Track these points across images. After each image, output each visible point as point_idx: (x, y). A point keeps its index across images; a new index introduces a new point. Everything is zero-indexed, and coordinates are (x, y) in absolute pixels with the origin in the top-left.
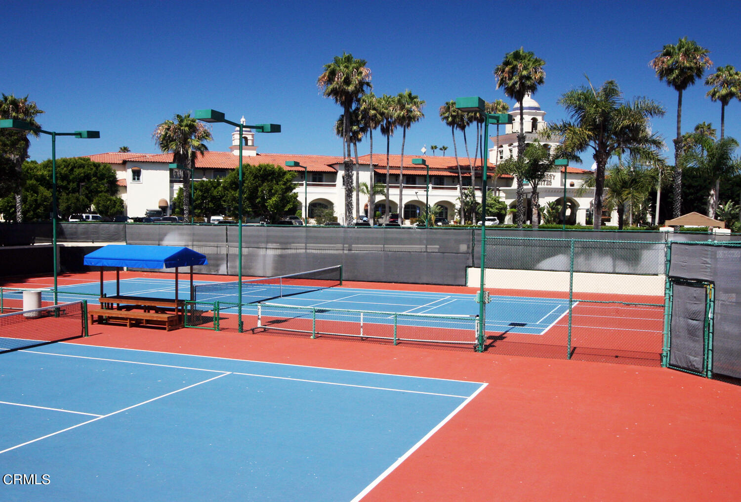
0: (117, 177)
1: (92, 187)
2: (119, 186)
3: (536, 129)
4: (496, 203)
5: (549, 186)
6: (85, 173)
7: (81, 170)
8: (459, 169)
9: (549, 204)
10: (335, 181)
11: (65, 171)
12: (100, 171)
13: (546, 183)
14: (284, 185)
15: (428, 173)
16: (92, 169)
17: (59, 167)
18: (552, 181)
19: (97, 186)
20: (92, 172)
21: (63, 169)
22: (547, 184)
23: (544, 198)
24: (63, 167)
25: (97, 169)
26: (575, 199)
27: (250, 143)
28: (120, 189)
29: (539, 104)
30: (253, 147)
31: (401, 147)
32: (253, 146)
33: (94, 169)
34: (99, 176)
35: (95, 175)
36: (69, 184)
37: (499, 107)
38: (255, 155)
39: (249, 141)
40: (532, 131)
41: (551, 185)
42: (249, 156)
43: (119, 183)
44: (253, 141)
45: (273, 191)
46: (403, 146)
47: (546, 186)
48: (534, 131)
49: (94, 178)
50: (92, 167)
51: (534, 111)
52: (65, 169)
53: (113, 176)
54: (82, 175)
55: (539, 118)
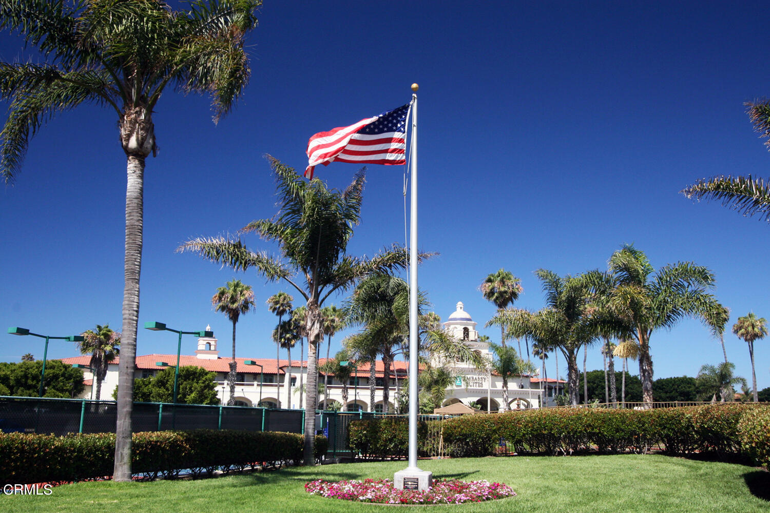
0: (84, 377)
1: (59, 386)
2: (85, 385)
3: (468, 337)
4: (430, 403)
5: (481, 388)
6: (54, 373)
7: (51, 371)
8: (395, 372)
9: (470, 404)
10: (283, 382)
11: (36, 372)
12: (68, 372)
13: (477, 385)
14: (203, 383)
15: (356, 375)
16: (61, 370)
17: (32, 368)
18: (483, 383)
19: (64, 385)
20: (61, 373)
21: (34, 370)
22: (479, 386)
23: (466, 398)
24: (35, 368)
25: (66, 370)
26: (495, 399)
27: (213, 348)
28: (86, 387)
29: (470, 315)
30: (216, 352)
31: (327, 352)
32: (215, 350)
33: (63, 369)
34: (66, 376)
35: (63, 375)
36: (38, 383)
37: (431, 319)
38: (217, 358)
39: (212, 346)
40: (464, 339)
41: (482, 386)
42: (209, 360)
43: (85, 383)
44: (215, 346)
45: (193, 388)
46: (328, 351)
47: (478, 388)
48: (466, 339)
49: (62, 378)
50: (62, 368)
51: (465, 322)
52: (36, 370)
53: (80, 376)
54: (51, 375)
55: (470, 328)
